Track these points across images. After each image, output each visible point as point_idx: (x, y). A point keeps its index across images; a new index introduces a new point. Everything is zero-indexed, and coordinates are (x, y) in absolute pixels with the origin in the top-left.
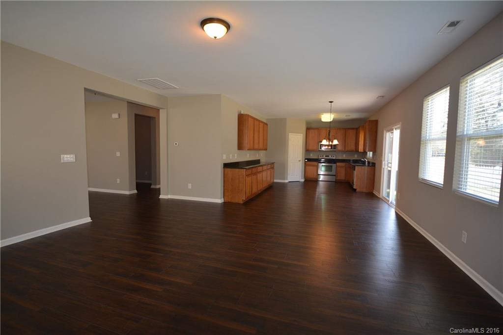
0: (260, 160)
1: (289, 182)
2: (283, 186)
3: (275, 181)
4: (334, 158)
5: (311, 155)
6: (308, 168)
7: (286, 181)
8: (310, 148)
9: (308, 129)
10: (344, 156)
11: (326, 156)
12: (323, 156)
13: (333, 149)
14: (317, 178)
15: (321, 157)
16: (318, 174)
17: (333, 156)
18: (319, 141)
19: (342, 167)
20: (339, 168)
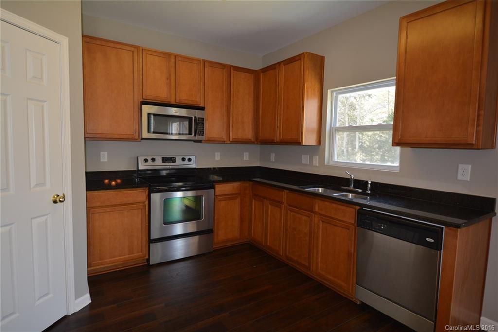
4: (193, 165)
9: (86, 38)
10: (216, 156)
11: (165, 160)
12: (153, 160)
13: (195, 135)
14: (147, 257)
15: (146, 164)
16: (152, 238)
17: (190, 160)
18: (142, 100)
19: (231, 197)
20: (223, 203)
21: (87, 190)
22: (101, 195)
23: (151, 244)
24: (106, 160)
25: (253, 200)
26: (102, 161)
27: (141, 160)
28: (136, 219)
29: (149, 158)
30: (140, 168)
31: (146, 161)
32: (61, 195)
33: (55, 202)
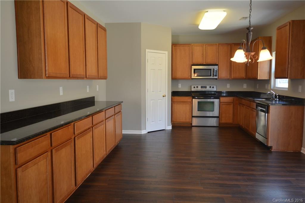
0: (94, 97)
1: (148, 132)
2: (137, 140)
3: (125, 132)
4: (215, 89)
5: (180, 86)
6: (176, 106)
7: (144, 132)
8: (179, 75)
9: (174, 45)
10: (228, 86)
11: (202, 87)
12: (197, 87)
13: (213, 76)
14: (191, 123)
15: (194, 89)
16: (193, 115)
17: (213, 87)
18: (192, 64)
19: (228, 104)
20: (224, 106)
21: (172, 96)
22: (177, 98)
23: (193, 118)
24: (180, 87)
25: (239, 106)
26: (179, 87)
27: (193, 87)
28: (188, 107)
29: (196, 86)
30: (192, 90)
31: (194, 87)
32: (165, 95)
33: (163, 96)
